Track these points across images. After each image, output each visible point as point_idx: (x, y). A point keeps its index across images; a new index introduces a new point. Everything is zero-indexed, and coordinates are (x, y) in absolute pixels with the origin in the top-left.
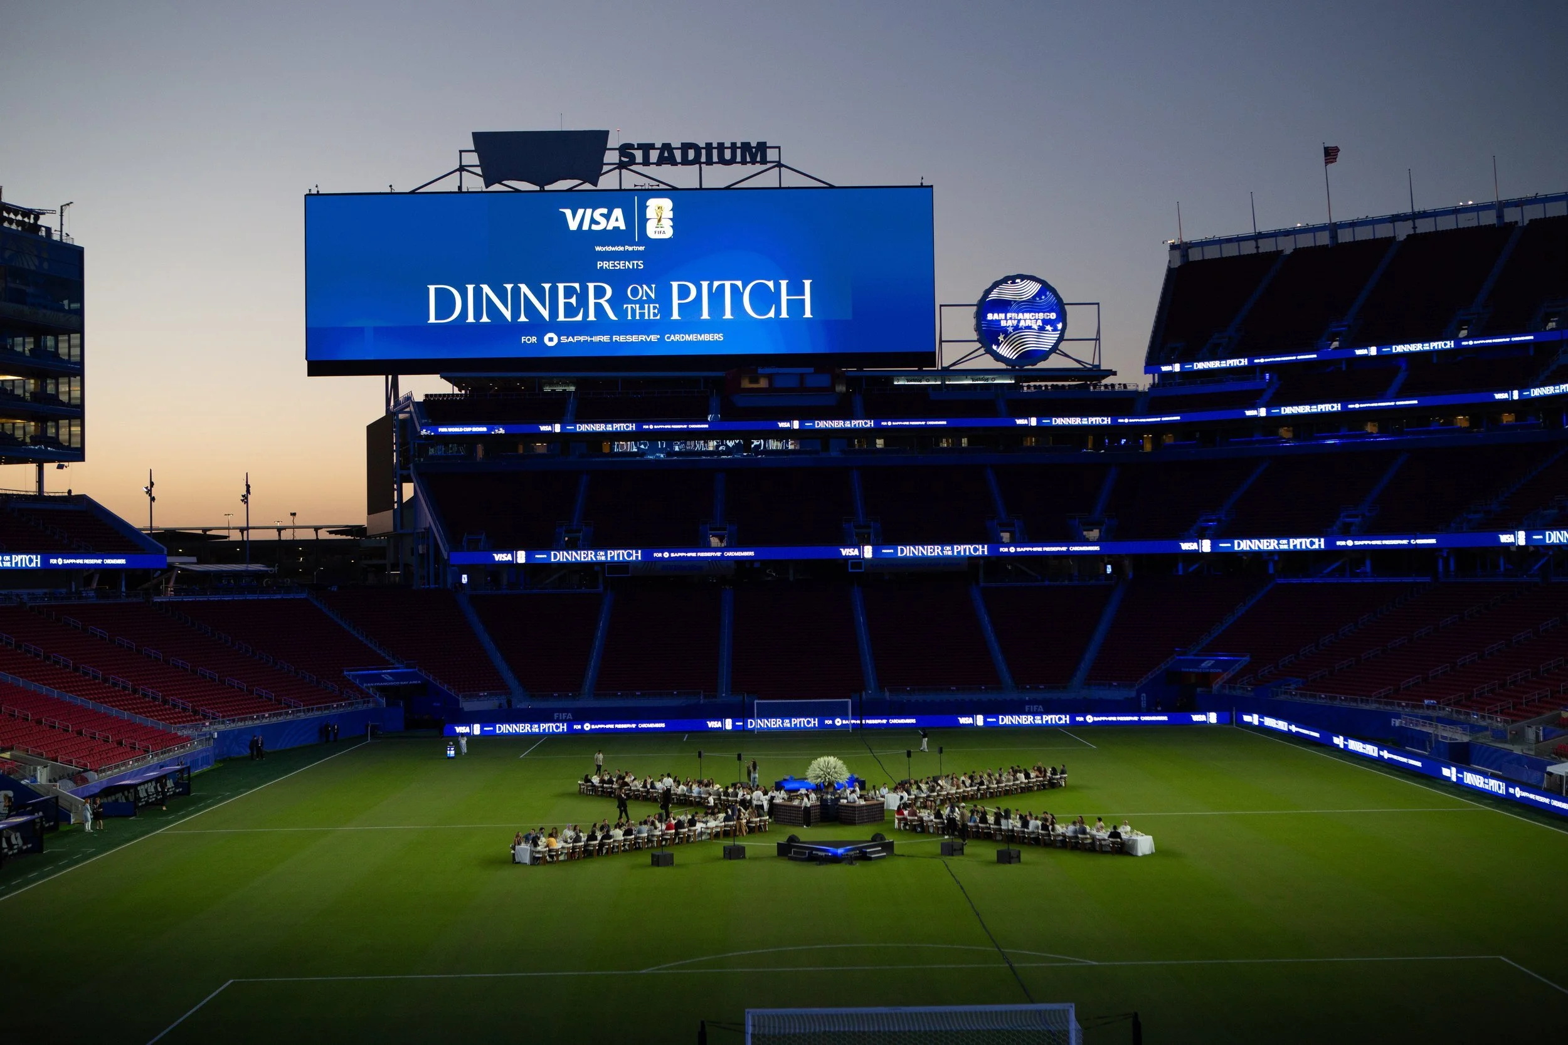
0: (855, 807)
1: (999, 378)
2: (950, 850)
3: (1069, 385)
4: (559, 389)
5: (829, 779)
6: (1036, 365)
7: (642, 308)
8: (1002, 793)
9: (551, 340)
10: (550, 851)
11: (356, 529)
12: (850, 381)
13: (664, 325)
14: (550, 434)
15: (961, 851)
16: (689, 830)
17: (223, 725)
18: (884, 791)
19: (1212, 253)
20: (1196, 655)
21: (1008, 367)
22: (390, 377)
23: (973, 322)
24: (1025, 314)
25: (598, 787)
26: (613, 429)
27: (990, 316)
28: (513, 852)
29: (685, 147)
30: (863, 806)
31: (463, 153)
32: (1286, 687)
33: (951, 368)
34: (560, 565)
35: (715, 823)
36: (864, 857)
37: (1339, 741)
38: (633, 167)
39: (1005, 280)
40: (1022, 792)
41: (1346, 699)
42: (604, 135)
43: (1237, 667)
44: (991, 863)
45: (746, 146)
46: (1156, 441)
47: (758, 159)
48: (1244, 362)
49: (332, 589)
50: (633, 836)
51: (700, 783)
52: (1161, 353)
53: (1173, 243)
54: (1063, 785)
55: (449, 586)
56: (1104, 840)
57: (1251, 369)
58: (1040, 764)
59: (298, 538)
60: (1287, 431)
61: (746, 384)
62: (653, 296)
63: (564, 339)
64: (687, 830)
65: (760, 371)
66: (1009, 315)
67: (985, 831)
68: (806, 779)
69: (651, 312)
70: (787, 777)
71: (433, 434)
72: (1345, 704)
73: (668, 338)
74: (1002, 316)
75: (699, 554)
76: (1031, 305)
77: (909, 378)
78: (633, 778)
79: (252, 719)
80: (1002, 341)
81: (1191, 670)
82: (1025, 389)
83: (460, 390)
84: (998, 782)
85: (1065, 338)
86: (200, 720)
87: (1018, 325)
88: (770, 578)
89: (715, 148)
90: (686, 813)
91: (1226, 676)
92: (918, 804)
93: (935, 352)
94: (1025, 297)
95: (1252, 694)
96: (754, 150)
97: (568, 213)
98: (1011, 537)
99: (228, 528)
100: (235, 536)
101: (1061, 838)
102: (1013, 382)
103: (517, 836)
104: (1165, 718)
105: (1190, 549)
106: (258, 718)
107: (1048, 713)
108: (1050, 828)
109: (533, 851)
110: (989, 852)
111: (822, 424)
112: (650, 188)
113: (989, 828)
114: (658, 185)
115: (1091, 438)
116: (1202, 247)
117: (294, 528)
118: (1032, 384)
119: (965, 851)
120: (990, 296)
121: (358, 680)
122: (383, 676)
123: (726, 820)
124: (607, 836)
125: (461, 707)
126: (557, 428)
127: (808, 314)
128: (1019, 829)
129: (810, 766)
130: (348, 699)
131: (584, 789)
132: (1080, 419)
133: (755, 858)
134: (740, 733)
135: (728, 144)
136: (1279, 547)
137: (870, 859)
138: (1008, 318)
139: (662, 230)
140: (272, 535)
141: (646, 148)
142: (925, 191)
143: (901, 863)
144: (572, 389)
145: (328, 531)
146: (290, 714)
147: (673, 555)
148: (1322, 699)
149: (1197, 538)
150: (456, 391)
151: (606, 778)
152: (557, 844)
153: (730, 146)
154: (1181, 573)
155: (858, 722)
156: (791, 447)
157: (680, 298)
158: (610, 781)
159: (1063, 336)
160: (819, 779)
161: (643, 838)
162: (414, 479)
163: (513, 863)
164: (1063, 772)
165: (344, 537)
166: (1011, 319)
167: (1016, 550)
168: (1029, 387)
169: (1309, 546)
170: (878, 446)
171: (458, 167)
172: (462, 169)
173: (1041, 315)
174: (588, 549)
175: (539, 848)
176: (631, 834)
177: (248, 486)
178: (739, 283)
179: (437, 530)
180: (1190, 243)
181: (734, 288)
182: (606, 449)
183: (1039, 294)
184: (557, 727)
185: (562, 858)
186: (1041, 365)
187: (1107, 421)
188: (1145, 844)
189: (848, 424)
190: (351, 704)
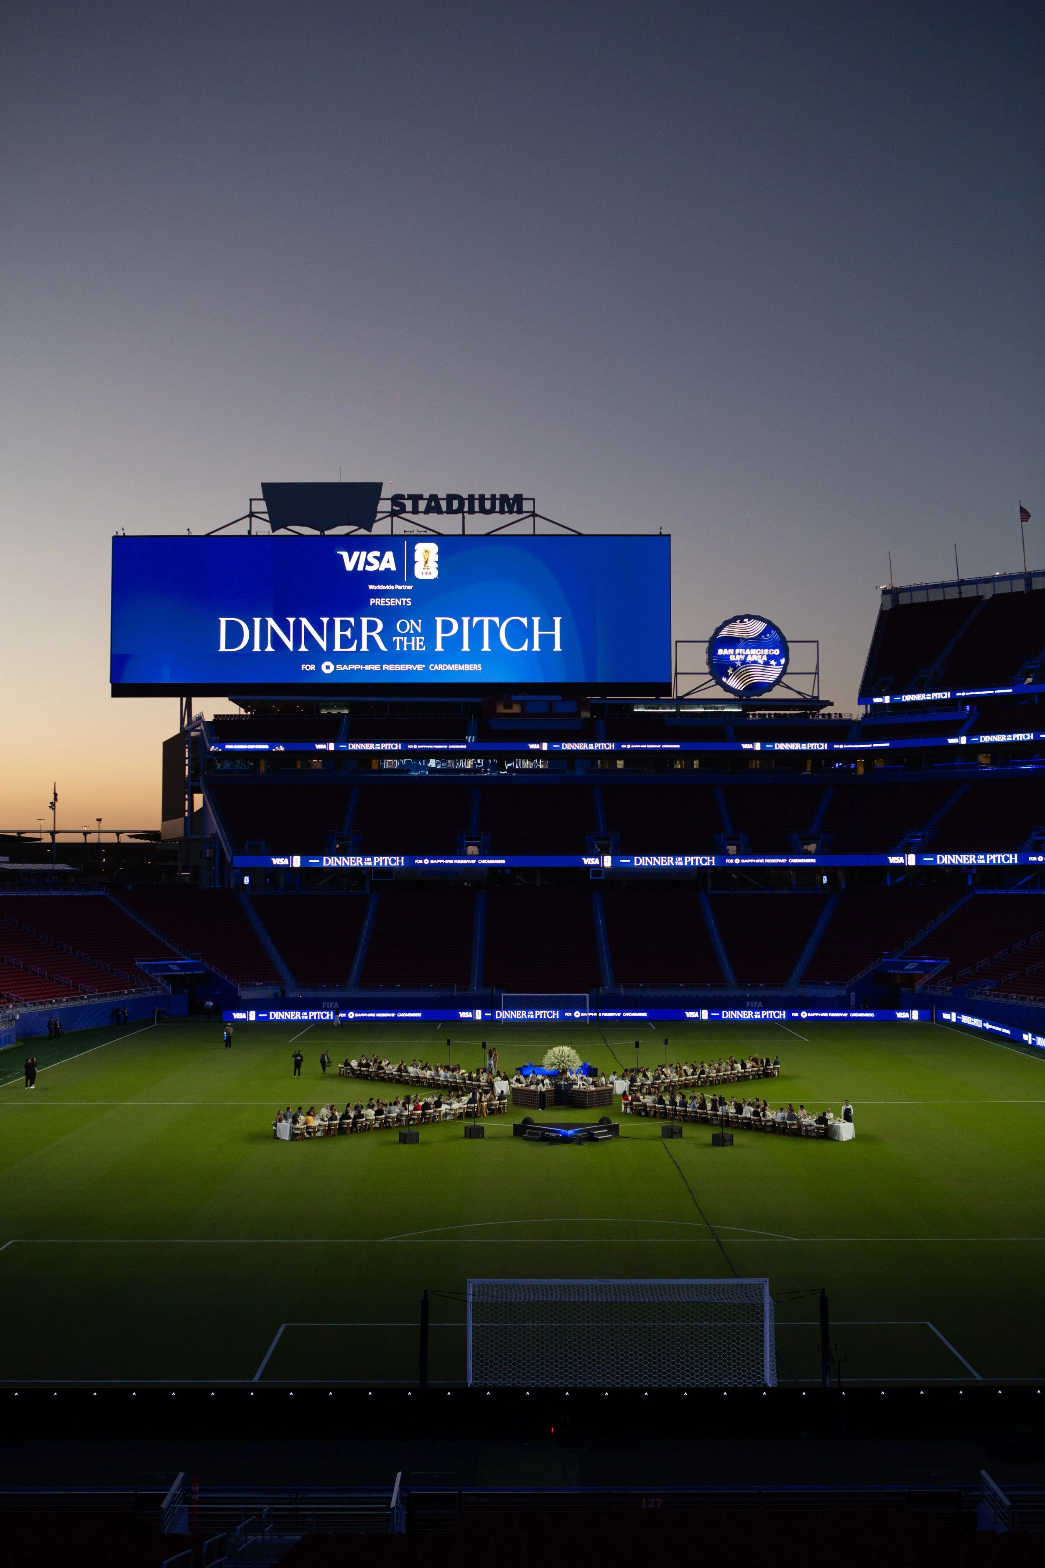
0: (586, 1092)
1: (728, 708)
2: (670, 1133)
3: (790, 714)
4: (334, 712)
5: (563, 1066)
6: (761, 695)
7: (409, 640)
8: (721, 1082)
9: (328, 668)
10: (308, 1128)
11: (154, 834)
12: (595, 709)
13: (429, 656)
14: (325, 752)
15: (679, 1133)
16: (435, 1111)
17: (25, 1008)
18: (612, 1078)
19: (920, 598)
20: (900, 958)
21: (736, 697)
22: (184, 699)
23: (705, 656)
24: (752, 650)
25: (356, 1070)
26: (381, 748)
27: (720, 652)
28: (274, 1128)
29: (450, 498)
30: (593, 1092)
31: (253, 501)
32: (982, 988)
33: (684, 698)
34: (332, 869)
35: (459, 1105)
36: (591, 1138)
37: (1027, 1037)
38: (403, 515)
39: (734, 620)
40: (738, 1081)
41: (1034, 1000)
42: (378, 486)
43: (938, 969)
44: (706, 1145)
45: (504, 498)
46: (868, 766)
47: (515, 509)
48: (947, 695)
49: (128, 888)
50: (384, 1116)
51: (447, 1068)
52: (873, 687)
53: (885, 588)
54: (777, 1075)
55: (232, 886)
56: (811, 1125)
57: (953, 701)
58: (756, 1055)
59: (102, 841)
60: (986, 757)
61: (501, 709)
62: (419, 630)
63: (339, 668)
64: (432, 1111)
65: (513, 697)
66: (737, 651)
67: (703, 1116)
68: (542, 1066)
69: (417, 645)
70: (527, 1064)
71: (220, 750)
72: (1034, 1005)
73: (433, 667)
74: (731, 651)
75: (456, 861)
76: (757, 642)
77: (647, 706)
78: (388, 1062)
79: (51, 1002)
80: (731, 674)
81: (896, 971)
82: (751, 716)
83: (246, 712)
84: (718, 1071)
85: (787, 672)
86: (5, 1003)
87: (745, 660)
88: (519, 884)
89: (477, 499)
90: (433, 1095)
91: (927, 978)
92: (644, 1091)
93: (671, 683)
94: (752, 635)
95: (951, 994)
96: (511, 501)
97: (345, 555)
98: (738, 850)
99: (40, 832)
100: (47, 839)
101: (771, 1123)
102: (741, 710)
103: (279, 1114)
104: (872, 1015)
105: (897, 862)
106: (56, 1002)
107: (767, 1009)
108: (761, 1114)
109: (293, 1128)
110: (705, 1134)
111: (568, 746)
112: (418, 533)
113: (706, 1114)
114: (426, 532)
115: (809, 762)
116: (911, 592)
117: (99, 832)
118: (757, 712)
119: (684, 1134)
120: (721, 633)
121: (147, 970)
122: (170, 966)
123: (470, 1102)
124: (359, 1116)
125: (239, 995)
126: (332, 747)
127: (557, 648)
128: (733, 1115)
129: (546, 1054)
130: (138, 987)
131: (344, 1071)
132: (799, 745)
133: (493, 1138)
134: (489, 1022)
135: (488, 496)
136: (977, 862)
137: (597, 1140)
138: (736, 654)
139: (428, 571)
140: (79, 839)
141: (415, 498)
142: (663, 540)
143: (624, 1144)
144: (346, 711)
145: (129, 836)
146: (86, 999)
147: (432, 861)
148: (1013, 1000)
149: (903, 853)
150: (243, 712)
151: (364, 1062)
152: (314, 1122)
153: (490, 497)
154: (888, 883)
155: (595, 1014)
156: (541, 766)
157: (443, 633)
158: (367, 1065)
159: (786, 670)
160: (554, 1067)
161: (393, 1118)
162: (203, 790)
163: (275, 1138)
164: (776, 1063)
165: (143, 841)
166: (739, 654)
167: (740, 861)
168: (754, 715)
169: (1003, 861)
170: (618, 767)
171: (248, 513)
172: (252, 515)
173: (766, 651)
174: (356, 856)
175: (298, 1126)
176: (382, 1114)
177: (56, 795)
178: (496, 620)
179: (223, 836)
180: (900, 588)
181: (491, 623)
182: (375, 766)
183: (764, 632)
184: (325, 1015)
185: (318, 1134)
186: (766, 696)
187: (824, 746)
188: (846, 1131)
189: (591, 747)
190: (141, 991)
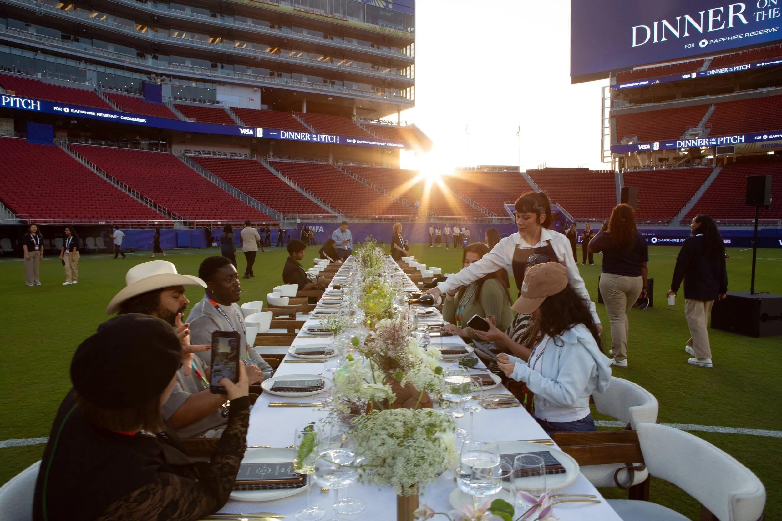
7: (767, 12)
62: (776, 3)
63: (712, 42)
69: (773, 13)
147: (770, 137)
